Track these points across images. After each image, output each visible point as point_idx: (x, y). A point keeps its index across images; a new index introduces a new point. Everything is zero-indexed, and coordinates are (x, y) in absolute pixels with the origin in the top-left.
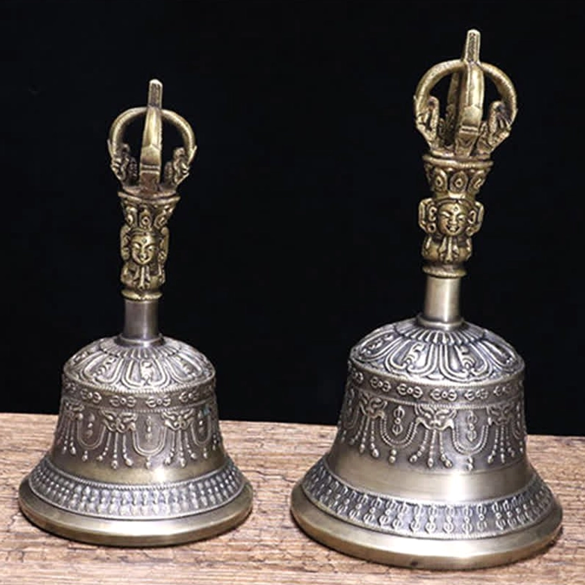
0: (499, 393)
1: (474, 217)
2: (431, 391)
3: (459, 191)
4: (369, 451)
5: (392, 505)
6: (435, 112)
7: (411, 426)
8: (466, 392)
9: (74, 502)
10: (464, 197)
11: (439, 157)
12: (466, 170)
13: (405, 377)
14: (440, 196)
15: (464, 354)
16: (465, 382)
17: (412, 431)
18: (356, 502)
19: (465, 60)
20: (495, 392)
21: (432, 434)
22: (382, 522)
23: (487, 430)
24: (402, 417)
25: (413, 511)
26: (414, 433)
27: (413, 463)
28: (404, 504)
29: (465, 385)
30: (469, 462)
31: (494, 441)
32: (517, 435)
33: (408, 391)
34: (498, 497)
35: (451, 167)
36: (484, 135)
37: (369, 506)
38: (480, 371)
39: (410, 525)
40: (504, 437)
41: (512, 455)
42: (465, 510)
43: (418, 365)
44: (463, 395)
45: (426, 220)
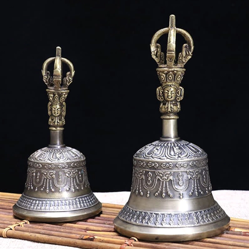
0: (192, 165)
2: (162, 164)
3: (171, 81)
4: (139, 193)
5: (148, 215)
6: (159, 50)
7: (155, 180)
8: (177, 164)
9: (32, 207)
10: (173, 84)
11: (161, 68)
12: (173, 71)
13: (151, 159)
14: (164, 85)
15: (176, 149)
16: (176, 160)
17: (155, 182)
18: (134, 215)
19: (170, 27)
20: (190, 164)
21: (163, 183)
22: (144, 222)
23: (188, 181)
24: (151, 177)
25: (157, 216)
26: (156, 183)
27: (157, 196)
28: (153, 214)
29: (176, 161)
30: (181, 195)
31: (191, 186)
32: (204, 185)
33: (152, 165)
34: (195, 210)
35: (166, 71)
36: (181, 58)
37: (139, 216)
38: (183, 156)
39: (155, 222)
40: (197, 184)
41: (202, 193)
42: (180, 215)
43: (157, 154)
44: (176, 165)
45: (160, 96)
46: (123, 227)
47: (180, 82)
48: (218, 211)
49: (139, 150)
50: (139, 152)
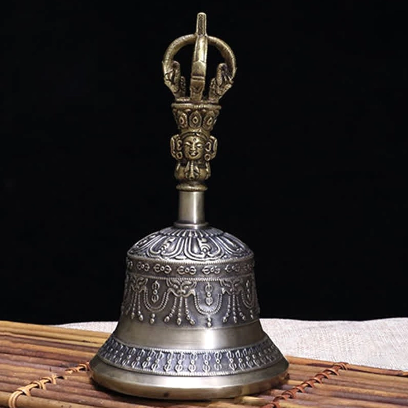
0: (229, 270)
2: (177, 267)
3: (196, 126)
4: (137, 317)
5: (152, 354)
6: (177, 71)
7: (165, 295)
8: (203, 268)
10: (200, 131)
11: (180, 102)
12: (200, 110)
13: (160, 259)
15: (203, 243)
16: (202, 261)
17: (165, 298)
18: (128, 354)
19: (196, 34)
20: (226, 269)
21: (179, 300)
22: (144, 367)
23: (221, 297)
24: (158, 289)
25: (166, 357)
26: (167, 300)
27: (167, 323)
28: (161, 353)
29: (202, 263)
30: (208, 321)
31: (227, 306)
32: (248, 305)
33: (161, 269)
34: (232, 348)
35: (189, 108)
36: (214, 88)
37: (136, 356)
38: (214, 254)
39: (164, 367)
40: (236, 304)
41: (243, 318)
42: (206, 356)
43: (169, 250)
44: (201, 270)
45: (176, 150)
46: (107, 375)
47: (212, 129)
48: (269, 349)
49: (137, 243)
50: (138, 245)
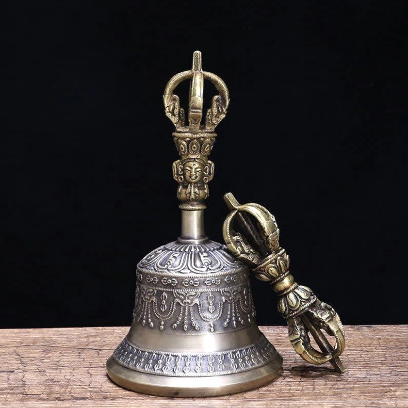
0: (228, 281)
1: (208, 171)
2: (183, 280)
3: (195, 153)
4: (148, 324)
5: (162, 357)
6: (177, 104)
7: (172, 304)
8: (205, 280)
10: (199, 157)
11: (180, 132)
12: (198, 139)
13: (167, 273)
14: (184, 158)
15: (204, 257)
18: (141, 357)
19: (193, 70)
20: (225, 280)
21: (185, 309)
22: (156, 369)
23: (222, 305)
24: (166, 299)
25: (175, 359)
26: (174, 309)
27: (174, 329)
28: (170, 356)
29: (204, 275)
30: (211, 327)
31: (227, 313)
32: (246, 310)
33: (168, 282)
34: (232, 349)
35: (188, 137)
36: (210, 118)
37: (148, 359)
38: (215, 267)
39: (173, 369)
40: (235, 310)
41: (242, 322)
42: (210, 357)
43: (174, 265)
44: (204, 282)
46: (124, 375)
47: (209, 154)
50: (146, 259)
